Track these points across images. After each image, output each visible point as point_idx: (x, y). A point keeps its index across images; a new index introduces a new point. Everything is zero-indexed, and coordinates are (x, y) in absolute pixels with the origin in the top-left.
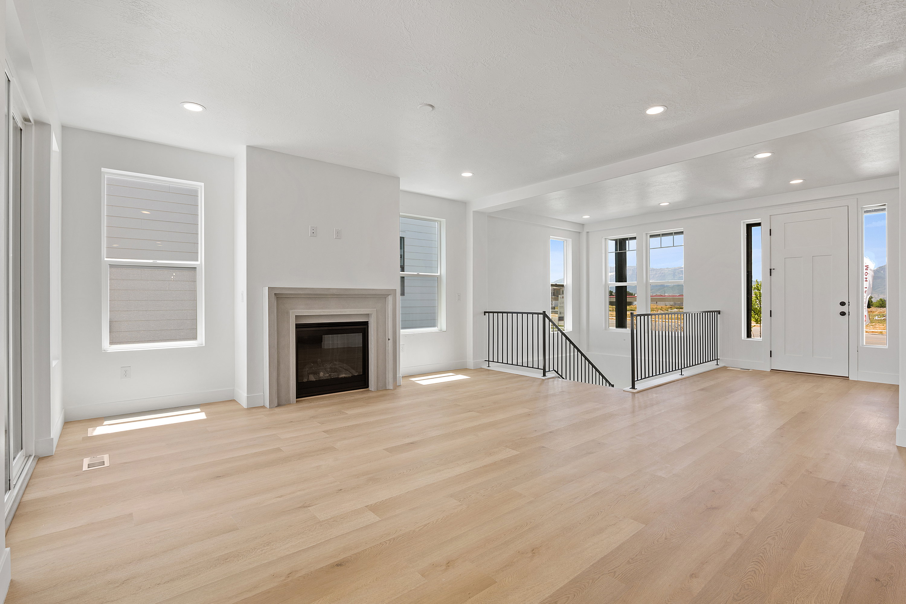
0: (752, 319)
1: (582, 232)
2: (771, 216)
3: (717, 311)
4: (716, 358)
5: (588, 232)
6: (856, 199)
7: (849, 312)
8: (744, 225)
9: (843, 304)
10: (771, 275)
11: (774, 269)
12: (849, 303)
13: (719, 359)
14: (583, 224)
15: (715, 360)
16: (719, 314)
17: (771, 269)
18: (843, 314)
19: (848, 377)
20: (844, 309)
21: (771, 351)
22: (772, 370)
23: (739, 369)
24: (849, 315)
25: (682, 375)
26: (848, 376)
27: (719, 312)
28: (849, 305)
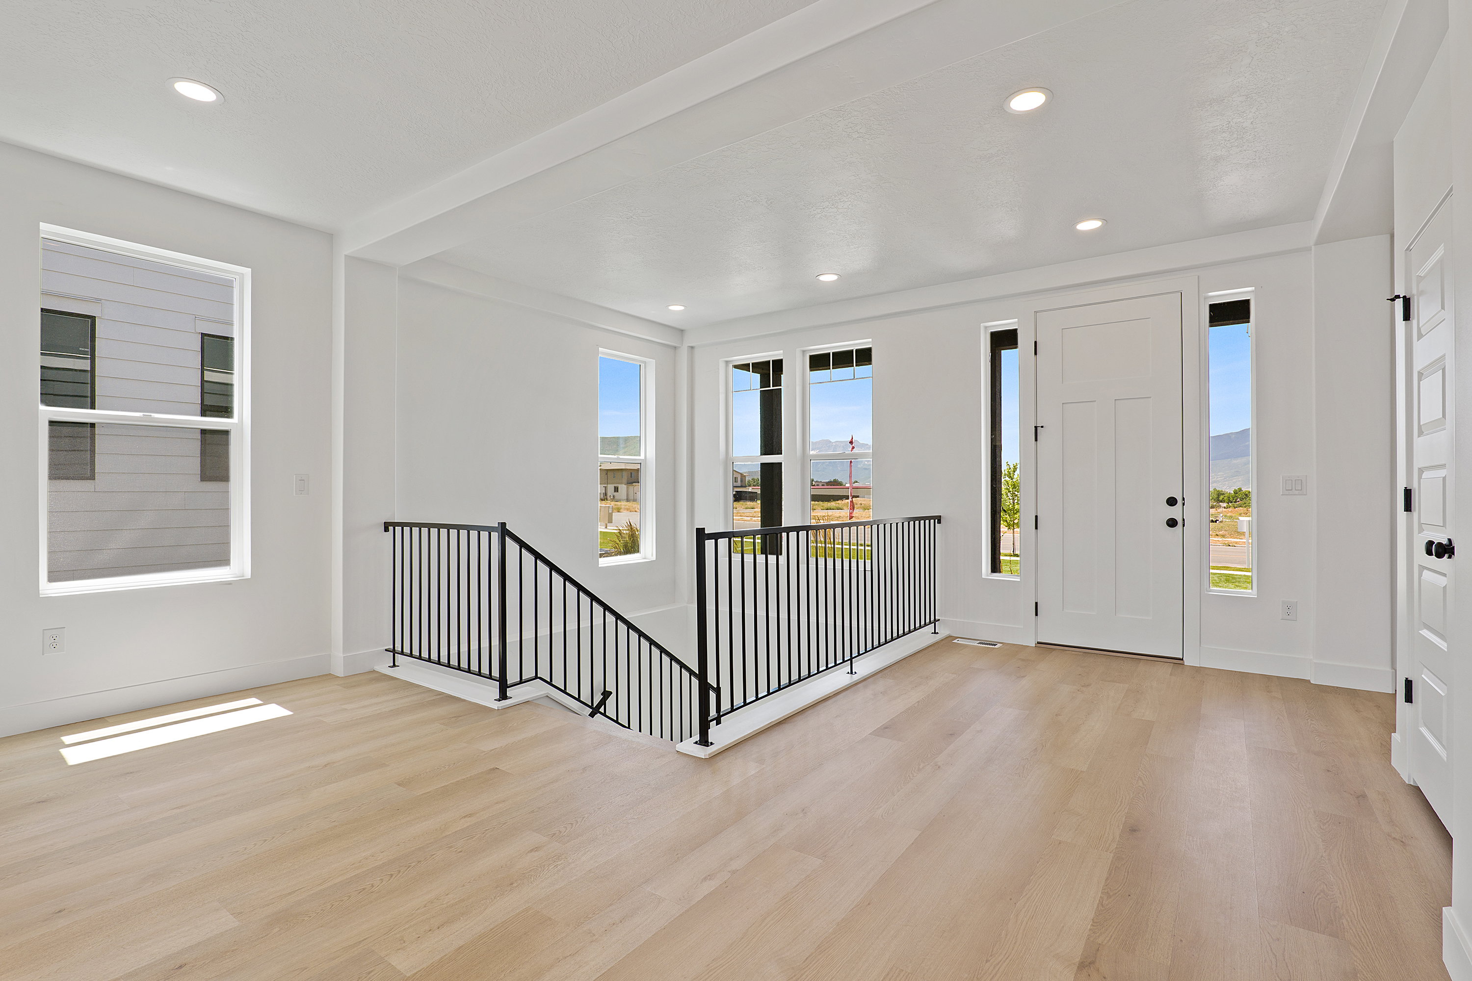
0: (1002, 522)
1: (680, 347)
2: (1036, 312)
3: (934, 518)
4: (932, 619)
5: (692, 347)
6: (1197, 276)
7: (1184, 520)
8: (986, 333)
9: (1172, 502)
10: (1036, 440)
11: (1042, 427)
12: (1184, 499)
13: (939, 620)
14: (683, 328)
15: (930, 623)
16: (939, 522)
17: (1036, 427)
18: (1172, 523)
19: (1182, 659)
20: (1175, 512)
21: (1036, 603)
22: (1038, 643)
23: (975, 644)
24: (1184, 525)
25: (852, 673)
26: (1182, 657)
27: (939, 519)
28: (1184, 504)
